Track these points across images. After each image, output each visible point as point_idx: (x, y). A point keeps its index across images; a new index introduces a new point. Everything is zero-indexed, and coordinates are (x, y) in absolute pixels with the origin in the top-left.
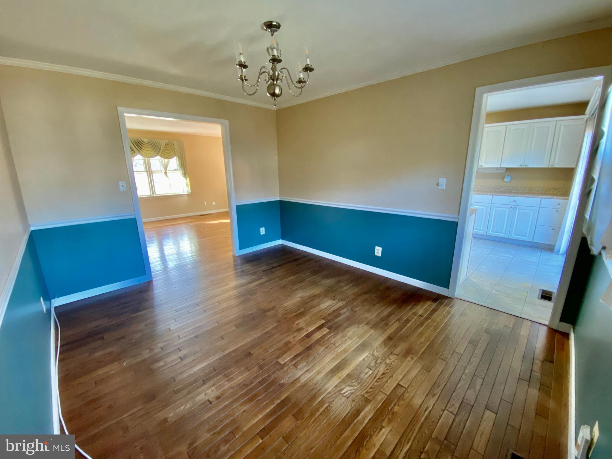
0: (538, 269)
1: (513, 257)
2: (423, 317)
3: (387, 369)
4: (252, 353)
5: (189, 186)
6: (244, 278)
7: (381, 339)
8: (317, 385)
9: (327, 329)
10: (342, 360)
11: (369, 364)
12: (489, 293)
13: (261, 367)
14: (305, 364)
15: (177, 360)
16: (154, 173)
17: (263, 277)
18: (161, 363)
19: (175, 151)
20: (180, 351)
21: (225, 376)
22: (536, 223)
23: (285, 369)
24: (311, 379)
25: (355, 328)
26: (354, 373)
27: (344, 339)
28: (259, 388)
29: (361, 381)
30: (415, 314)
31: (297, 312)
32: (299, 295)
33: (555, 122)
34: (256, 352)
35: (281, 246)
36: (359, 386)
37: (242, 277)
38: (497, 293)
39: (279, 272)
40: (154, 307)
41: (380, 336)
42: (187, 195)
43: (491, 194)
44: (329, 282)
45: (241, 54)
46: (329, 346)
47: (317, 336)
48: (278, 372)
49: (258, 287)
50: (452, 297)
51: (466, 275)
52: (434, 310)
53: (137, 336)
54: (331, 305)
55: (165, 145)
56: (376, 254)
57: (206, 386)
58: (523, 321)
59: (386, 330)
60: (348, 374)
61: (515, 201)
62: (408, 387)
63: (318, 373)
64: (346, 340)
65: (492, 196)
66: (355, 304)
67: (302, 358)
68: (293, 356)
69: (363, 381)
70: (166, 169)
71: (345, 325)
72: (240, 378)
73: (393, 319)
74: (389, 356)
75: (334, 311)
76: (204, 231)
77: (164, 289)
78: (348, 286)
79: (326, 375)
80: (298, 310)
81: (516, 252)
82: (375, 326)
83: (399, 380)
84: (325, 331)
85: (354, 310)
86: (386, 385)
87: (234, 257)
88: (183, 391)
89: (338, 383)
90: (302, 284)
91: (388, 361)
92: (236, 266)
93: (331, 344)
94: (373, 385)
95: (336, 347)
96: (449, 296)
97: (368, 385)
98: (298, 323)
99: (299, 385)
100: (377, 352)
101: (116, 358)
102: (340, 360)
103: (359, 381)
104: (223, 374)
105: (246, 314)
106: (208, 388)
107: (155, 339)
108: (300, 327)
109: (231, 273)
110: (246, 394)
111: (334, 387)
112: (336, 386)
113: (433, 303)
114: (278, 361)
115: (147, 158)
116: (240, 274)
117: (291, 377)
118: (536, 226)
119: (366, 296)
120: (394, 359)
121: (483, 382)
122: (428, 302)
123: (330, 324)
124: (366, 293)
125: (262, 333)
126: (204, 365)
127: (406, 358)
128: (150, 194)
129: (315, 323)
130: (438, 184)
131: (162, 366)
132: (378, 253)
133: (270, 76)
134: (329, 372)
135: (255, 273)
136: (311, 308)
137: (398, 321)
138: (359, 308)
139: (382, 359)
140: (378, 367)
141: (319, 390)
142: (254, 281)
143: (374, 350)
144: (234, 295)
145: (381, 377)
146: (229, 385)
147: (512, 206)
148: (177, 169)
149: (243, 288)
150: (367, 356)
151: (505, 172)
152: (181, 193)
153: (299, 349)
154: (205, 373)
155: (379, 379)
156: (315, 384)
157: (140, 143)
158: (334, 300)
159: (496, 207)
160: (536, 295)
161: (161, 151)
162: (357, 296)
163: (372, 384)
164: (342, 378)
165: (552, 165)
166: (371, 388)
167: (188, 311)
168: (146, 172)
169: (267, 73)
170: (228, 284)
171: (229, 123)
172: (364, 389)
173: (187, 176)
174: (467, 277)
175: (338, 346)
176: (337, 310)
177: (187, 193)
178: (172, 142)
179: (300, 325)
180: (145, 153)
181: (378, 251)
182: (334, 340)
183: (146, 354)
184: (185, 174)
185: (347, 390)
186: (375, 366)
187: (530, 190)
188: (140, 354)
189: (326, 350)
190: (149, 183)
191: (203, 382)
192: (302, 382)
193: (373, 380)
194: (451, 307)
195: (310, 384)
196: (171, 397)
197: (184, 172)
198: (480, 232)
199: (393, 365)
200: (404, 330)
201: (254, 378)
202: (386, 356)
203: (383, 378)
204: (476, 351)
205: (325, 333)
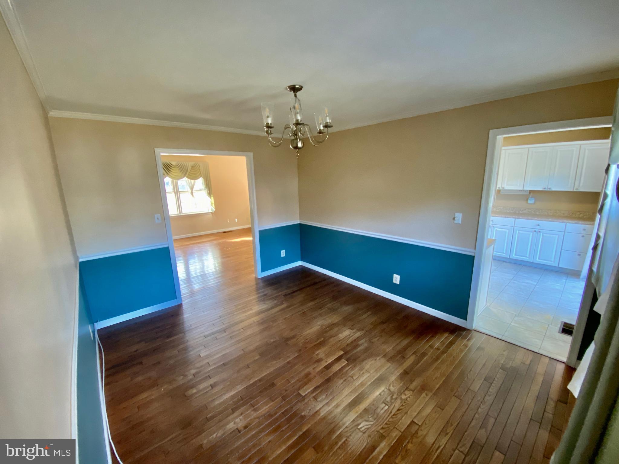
0: (562, 298)
1: (537, 284)
2: (440, 350)
3: (402, 405)
4: (275, 383)
5: (214, 205)
6: (267, 303)
7: (398, 373)
8: (336, 419)
9: (345, 361)
10: (359, 394)
11: (385, 400)
12: (509, 325)
13: (284, 398)
14: (324, 397)
15: (207, 387)
16: (181, 193)
17: (284, 303)
18: (194, 391)
19: (200, 173)
20: (210, 378)
21: (252, 406)
22: (562, 248)
23: (306, 401)
24: (330, 412)
25: (372, 360)
26: (370, 408)
27: (361, 373)
28: (282, 419)
29: (377, 417)
30: (431, 347)
31: (317, 341)
32: (319, 323)
33: (579, 146)
34: (279, 383)
35: (300, 268)
36: (375, 421)
37: (264, 302)
38: (517, 325)
39: (300, 297)
40: (185, 332)
41: (397, 369)
42: (212, 213)
43: (514, 217)
44: (347, 309)
45: (268, 117)
46: (347, 379)
47: (336, 367)
48: (300, 404)
49: (279, 313)
50: (470, 329)
51: (486, 305)
52: (451, 343)
53: (172, 362)
54: (349, 335)
55: (192, 167)
56: (394, 282)
57: (236, 414)
58: (541, 357)
59: (403, 363)
60: (365, 409)
61: (538, 225)
62: (422, 424)
63: (337, 406)
64: (363, 373)
65: (514, 219)
66: (373, 334)
67: (322, 390)
68: (313, 388)
69: (379, 416)
70: (192, 189)
71: (363, 357)
72: (265, 408)
73: (409, 352)
74: (404, 391)
75: (352, 342)
76: (227, 249)
77: (193, 313)
78: (366, 314)
79: (344, 409)
80: (318, 339)
81: (540, 278)
82: (391, 359)
83: (414, 416)
84: (344, 362)
85: (371, 341)
86: (401, 421)
87: (256, 279)
88: (215, 419)
89: (355, 418)
90: (322, 311)
91: (404, 397)
92: (258, 289)
93: (349, 376)
94: (388, 421)
95: (354, 380)
96: (466, 328)
97: (383, 420)
98: (318, 354)
99: (319, 418)
100: (393, 386)
101: (154, 384)
102: (358, 394)
103: (375, 416)
104: (250, 404)
105: (268, 342)
106: (237, 417)
107: (188, 365)
108: (319, 357)
109: (254, 297)
110: (270, 425)
111: (351, 422)
112: (354, 420)
113: (450, 335)
114: (300, 392)
115: (175, 179)
116: (262, 298)
117: (311, 410)
118: (561, 251)
119: (384, 326)
120: (410, 395)
121: (495, 422)
122: (445, 334)
123: (348, 356)
124: (383, 323)
125: (284, 363)
126: (233, 393)
127: (422, 393)
128: (177, 213)
129: (335, 354)
130: (454, 219)
131: (196, 393)
132: (396, 281)
133: (293, 132)
134: (346, 406)
135: (276, 297)
136: (331, 338)
137: (415, 354)
138: (377, 339)
139: (397, 395)
140: (394, 402)
141: (337, 425)
142: (276, 306)
143: (390, 385)
144: (257, 322)
145: (396, 413)
146: (255, 415)
147: (535, 230)
148: (202, 189)
149: (266, 313)
150: (383, 391)
151: (528, 194)
152: (206, 211)
153: (318, 381)
154: (233, 402)
155: (394, 415)
156: (334, 417)
157: (169, 166)
158: (352, 329)
159: (518, 230)
160: (557, 328)
161: (188, 173)
162: (375, 326)
163: (388, 419)
164: (359, 413)
165: (577, 189)
166: (386, 424)
167: (216, 337)
168: (174, 193)
169: (291, 129)
170: (251, 309)
171: (254, 155)
172: (379, 425)
173: (212, 195)
174: (486, 306)
175: (355, 379)
176: (355, 340)
177: (211, 212)
178: (198, 164)
179: (320, 355)
180: (173, 175)
181: (397, 279)
182: (353, 372)
183: (181, 380)
184: (210, 194)
185: (363, 425)
186: (391, 402)
187: (555, 212)
188: (175, 380)
189: (344, 383)
190: (177, 203)
191: (232, 411)
192: (322, 414)
193: (388, 416)
194: (469, 340)
195: (330, 417)
196: (204, 424)
197: (209, 192)
198: (503, 255)
199: (409, 401)
200: (420, 364)
201: (277, 409)
202: (402, 391)
203: (398, 414)
204: (490, 390)
205: (343, 365)
